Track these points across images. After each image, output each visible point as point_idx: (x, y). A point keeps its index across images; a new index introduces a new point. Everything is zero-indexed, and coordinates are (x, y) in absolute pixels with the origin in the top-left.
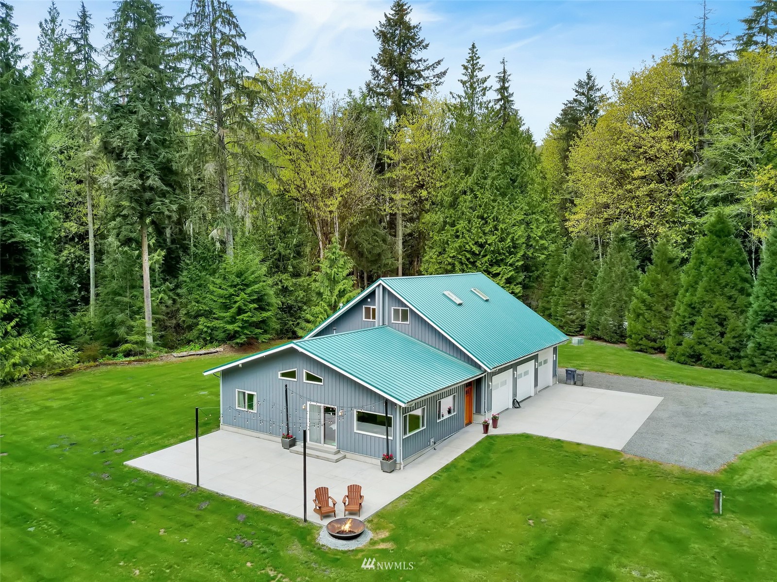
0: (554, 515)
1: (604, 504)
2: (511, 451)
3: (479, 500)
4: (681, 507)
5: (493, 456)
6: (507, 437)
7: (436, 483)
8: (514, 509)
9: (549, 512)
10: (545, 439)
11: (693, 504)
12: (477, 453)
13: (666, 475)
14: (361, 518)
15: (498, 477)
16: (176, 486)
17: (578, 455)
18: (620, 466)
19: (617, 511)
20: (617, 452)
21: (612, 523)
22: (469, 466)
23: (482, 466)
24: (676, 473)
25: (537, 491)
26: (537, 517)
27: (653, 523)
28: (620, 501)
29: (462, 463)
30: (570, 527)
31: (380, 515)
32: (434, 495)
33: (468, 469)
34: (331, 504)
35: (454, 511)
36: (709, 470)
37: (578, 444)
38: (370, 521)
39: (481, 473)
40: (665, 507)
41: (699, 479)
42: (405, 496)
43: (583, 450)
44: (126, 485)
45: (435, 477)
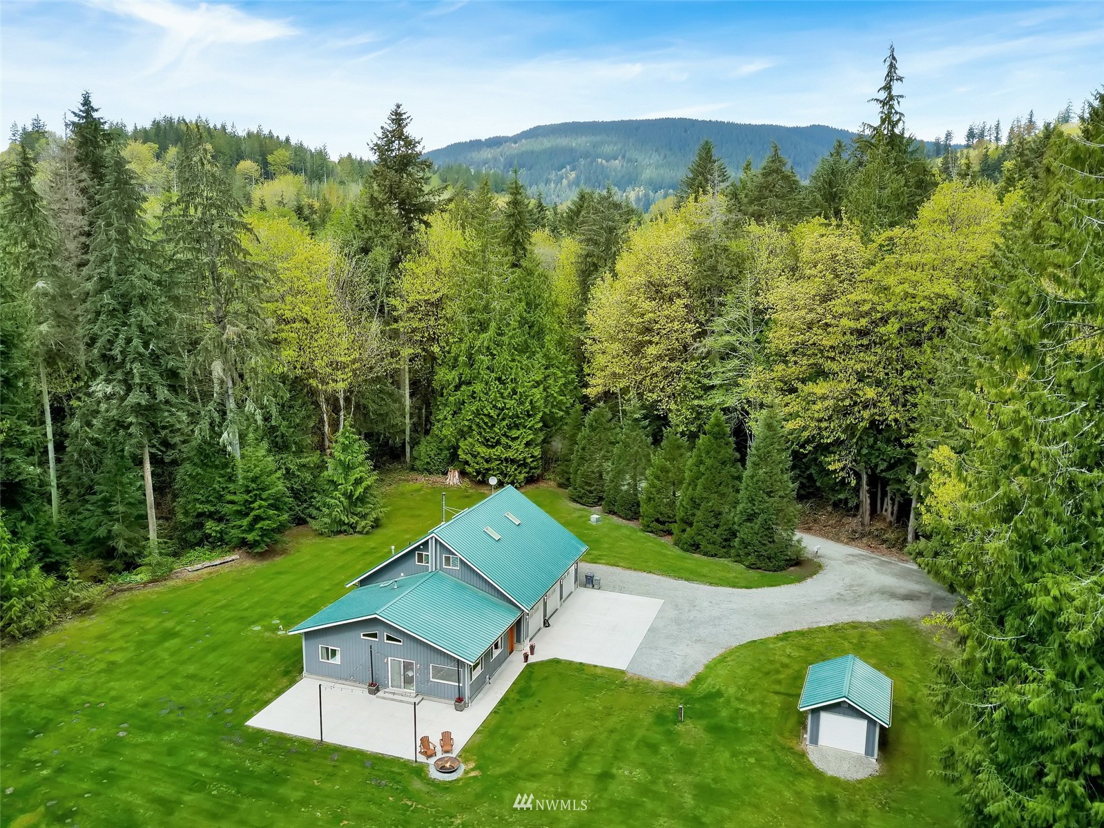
0: (579, 735)
1: (612, 721)
2: (546, 678)
3: (528, 729)
4: (660, 719)
5: (534, 684)
6: (542, 663)
7: (497, 717)
8: (553, 733)
9: (576, 733)
10: (571, 663)
11: (668, 714)
12: (522, 683)
13: (654, 689)
14: (454, 755)
15: (540, 705)
16: (304, 743)
17: (595, 677)
18: (623, 684)
19: (619, 727)
20: (623, 672)
21: (616, 737)
22: (518, 697)
23: (527, 696)
24: (661, 688)
25: (568, 715)
26: (568, 738)
27: (640, 733)
28: (622, 718)
29: (513, 695)
30: (590, 743)
31: (465, 750)
32: (498, 727)
33: (518, 701)
34: (432, 747)
35: (513, 740)
36: (681, 683)
37: (595, 666)
38: (460, 756)
39: (527, 703)
40: (648, 719)
41: (674, 692)
42: (478, 732)
43: (599, 671)
44: (260, 745)
45: (495, 712)
